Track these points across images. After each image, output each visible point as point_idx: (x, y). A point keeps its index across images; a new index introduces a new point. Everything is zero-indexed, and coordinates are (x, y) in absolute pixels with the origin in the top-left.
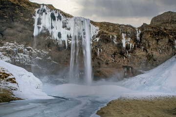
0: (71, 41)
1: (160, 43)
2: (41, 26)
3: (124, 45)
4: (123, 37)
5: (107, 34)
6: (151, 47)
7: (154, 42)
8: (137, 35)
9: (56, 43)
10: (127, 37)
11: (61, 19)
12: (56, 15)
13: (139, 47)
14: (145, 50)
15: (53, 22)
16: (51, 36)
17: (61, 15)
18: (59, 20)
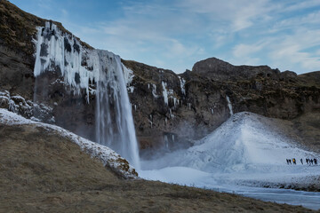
0: (93, 90)
1: (210, 99)
2: (48, 59)
3: (166, 101)
4: (164, 87)
5: (144, 81)
6: (201, 105)
7: (204, 97)
8: (182, 86)
9: (69, 92)
10: (168, 88)
11: (78, 51)
12: (71, 43)
13: (185, 104)
14: (193, 108)
15: (67, 54)
16: (62, 79)
17: (78, 43)
18: (76, 52)
